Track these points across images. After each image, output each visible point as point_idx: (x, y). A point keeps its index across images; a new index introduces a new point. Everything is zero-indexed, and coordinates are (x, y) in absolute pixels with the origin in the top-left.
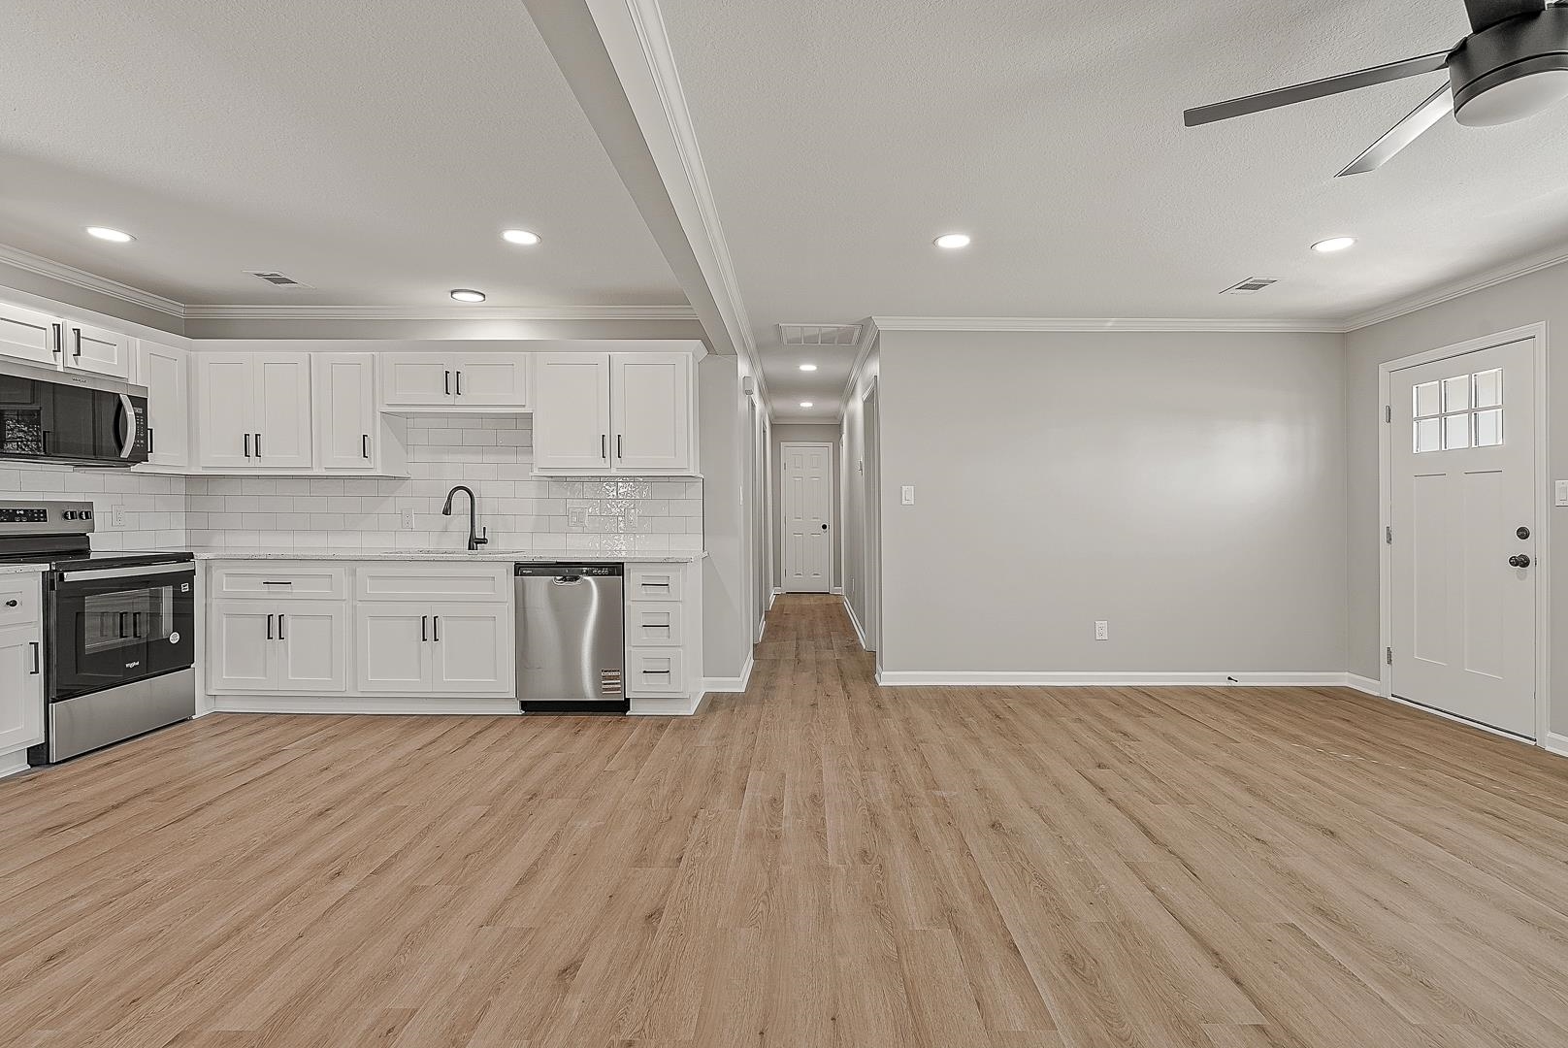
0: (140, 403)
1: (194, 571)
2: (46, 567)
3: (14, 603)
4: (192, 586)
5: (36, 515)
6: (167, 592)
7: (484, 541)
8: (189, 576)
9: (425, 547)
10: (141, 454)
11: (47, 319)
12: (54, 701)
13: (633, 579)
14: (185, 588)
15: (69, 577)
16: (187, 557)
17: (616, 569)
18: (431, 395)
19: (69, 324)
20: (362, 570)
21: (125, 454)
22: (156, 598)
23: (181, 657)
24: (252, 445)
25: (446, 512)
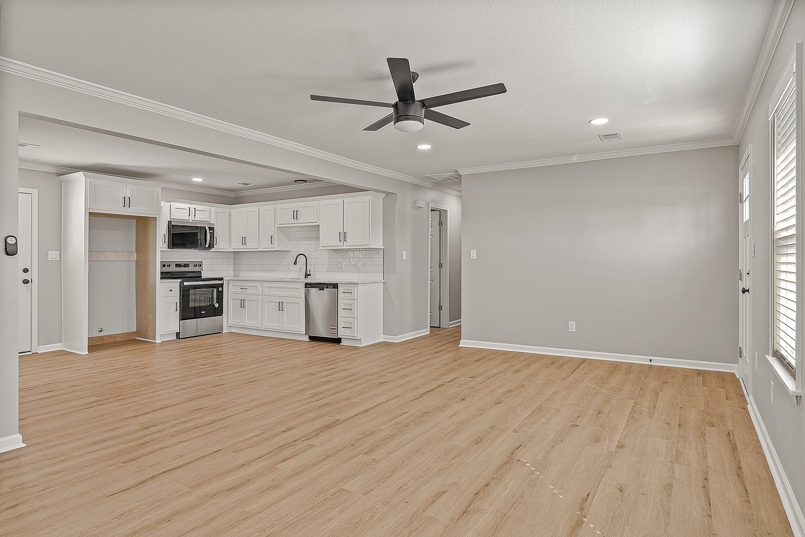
0: (211, 229)
1: (223, 284)
2: (180, 280)
3: (171, 291)
4: (222, 289)
5: (186, 265)
6: (215, 290)
7: (309, 275)
8: (222, 286)
9: (293, 277)
10: (211, 246)
11: (186, 206)
12: (182, 320)
13: (341, 289)
14: (220, 289)
15: (185, 284)
16: (222, 279)
17: (335, 286)
18: (288, 220)
19: (192, 206)
20: (265, 284)
21: (207, 246)
22: (213, 292)
23: (219, 312)
24: (244, 241)
25: (295, 263)
